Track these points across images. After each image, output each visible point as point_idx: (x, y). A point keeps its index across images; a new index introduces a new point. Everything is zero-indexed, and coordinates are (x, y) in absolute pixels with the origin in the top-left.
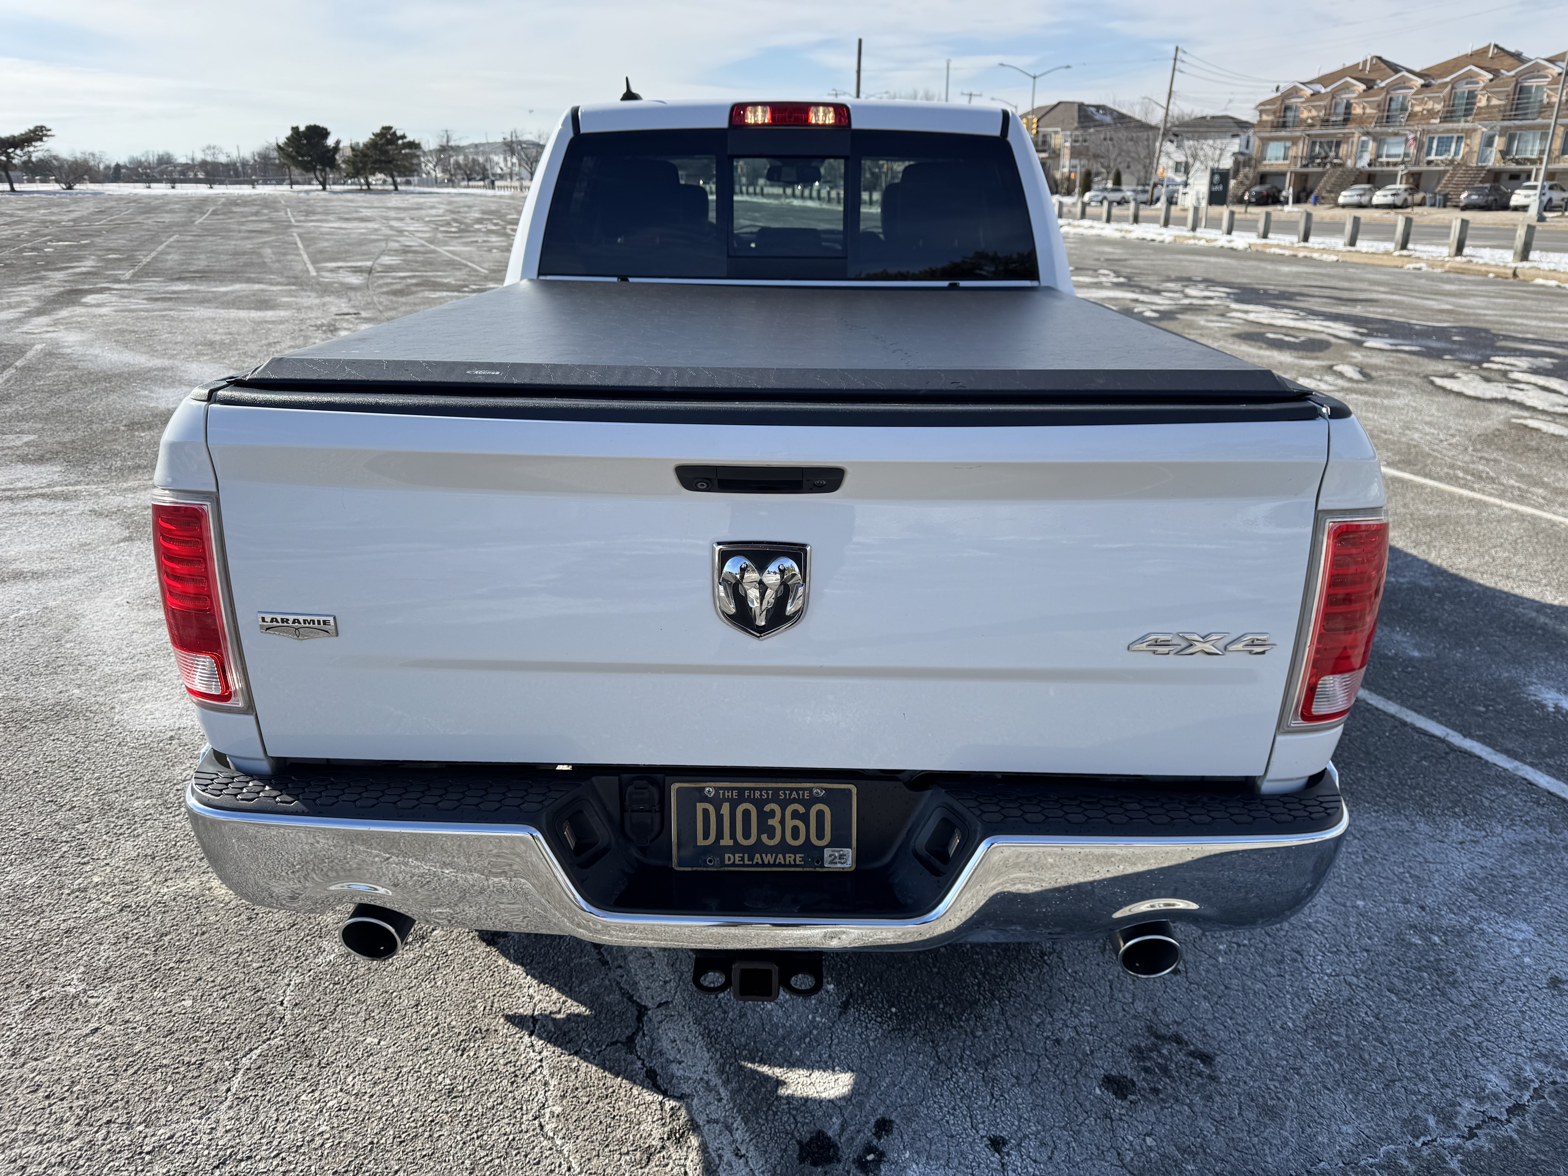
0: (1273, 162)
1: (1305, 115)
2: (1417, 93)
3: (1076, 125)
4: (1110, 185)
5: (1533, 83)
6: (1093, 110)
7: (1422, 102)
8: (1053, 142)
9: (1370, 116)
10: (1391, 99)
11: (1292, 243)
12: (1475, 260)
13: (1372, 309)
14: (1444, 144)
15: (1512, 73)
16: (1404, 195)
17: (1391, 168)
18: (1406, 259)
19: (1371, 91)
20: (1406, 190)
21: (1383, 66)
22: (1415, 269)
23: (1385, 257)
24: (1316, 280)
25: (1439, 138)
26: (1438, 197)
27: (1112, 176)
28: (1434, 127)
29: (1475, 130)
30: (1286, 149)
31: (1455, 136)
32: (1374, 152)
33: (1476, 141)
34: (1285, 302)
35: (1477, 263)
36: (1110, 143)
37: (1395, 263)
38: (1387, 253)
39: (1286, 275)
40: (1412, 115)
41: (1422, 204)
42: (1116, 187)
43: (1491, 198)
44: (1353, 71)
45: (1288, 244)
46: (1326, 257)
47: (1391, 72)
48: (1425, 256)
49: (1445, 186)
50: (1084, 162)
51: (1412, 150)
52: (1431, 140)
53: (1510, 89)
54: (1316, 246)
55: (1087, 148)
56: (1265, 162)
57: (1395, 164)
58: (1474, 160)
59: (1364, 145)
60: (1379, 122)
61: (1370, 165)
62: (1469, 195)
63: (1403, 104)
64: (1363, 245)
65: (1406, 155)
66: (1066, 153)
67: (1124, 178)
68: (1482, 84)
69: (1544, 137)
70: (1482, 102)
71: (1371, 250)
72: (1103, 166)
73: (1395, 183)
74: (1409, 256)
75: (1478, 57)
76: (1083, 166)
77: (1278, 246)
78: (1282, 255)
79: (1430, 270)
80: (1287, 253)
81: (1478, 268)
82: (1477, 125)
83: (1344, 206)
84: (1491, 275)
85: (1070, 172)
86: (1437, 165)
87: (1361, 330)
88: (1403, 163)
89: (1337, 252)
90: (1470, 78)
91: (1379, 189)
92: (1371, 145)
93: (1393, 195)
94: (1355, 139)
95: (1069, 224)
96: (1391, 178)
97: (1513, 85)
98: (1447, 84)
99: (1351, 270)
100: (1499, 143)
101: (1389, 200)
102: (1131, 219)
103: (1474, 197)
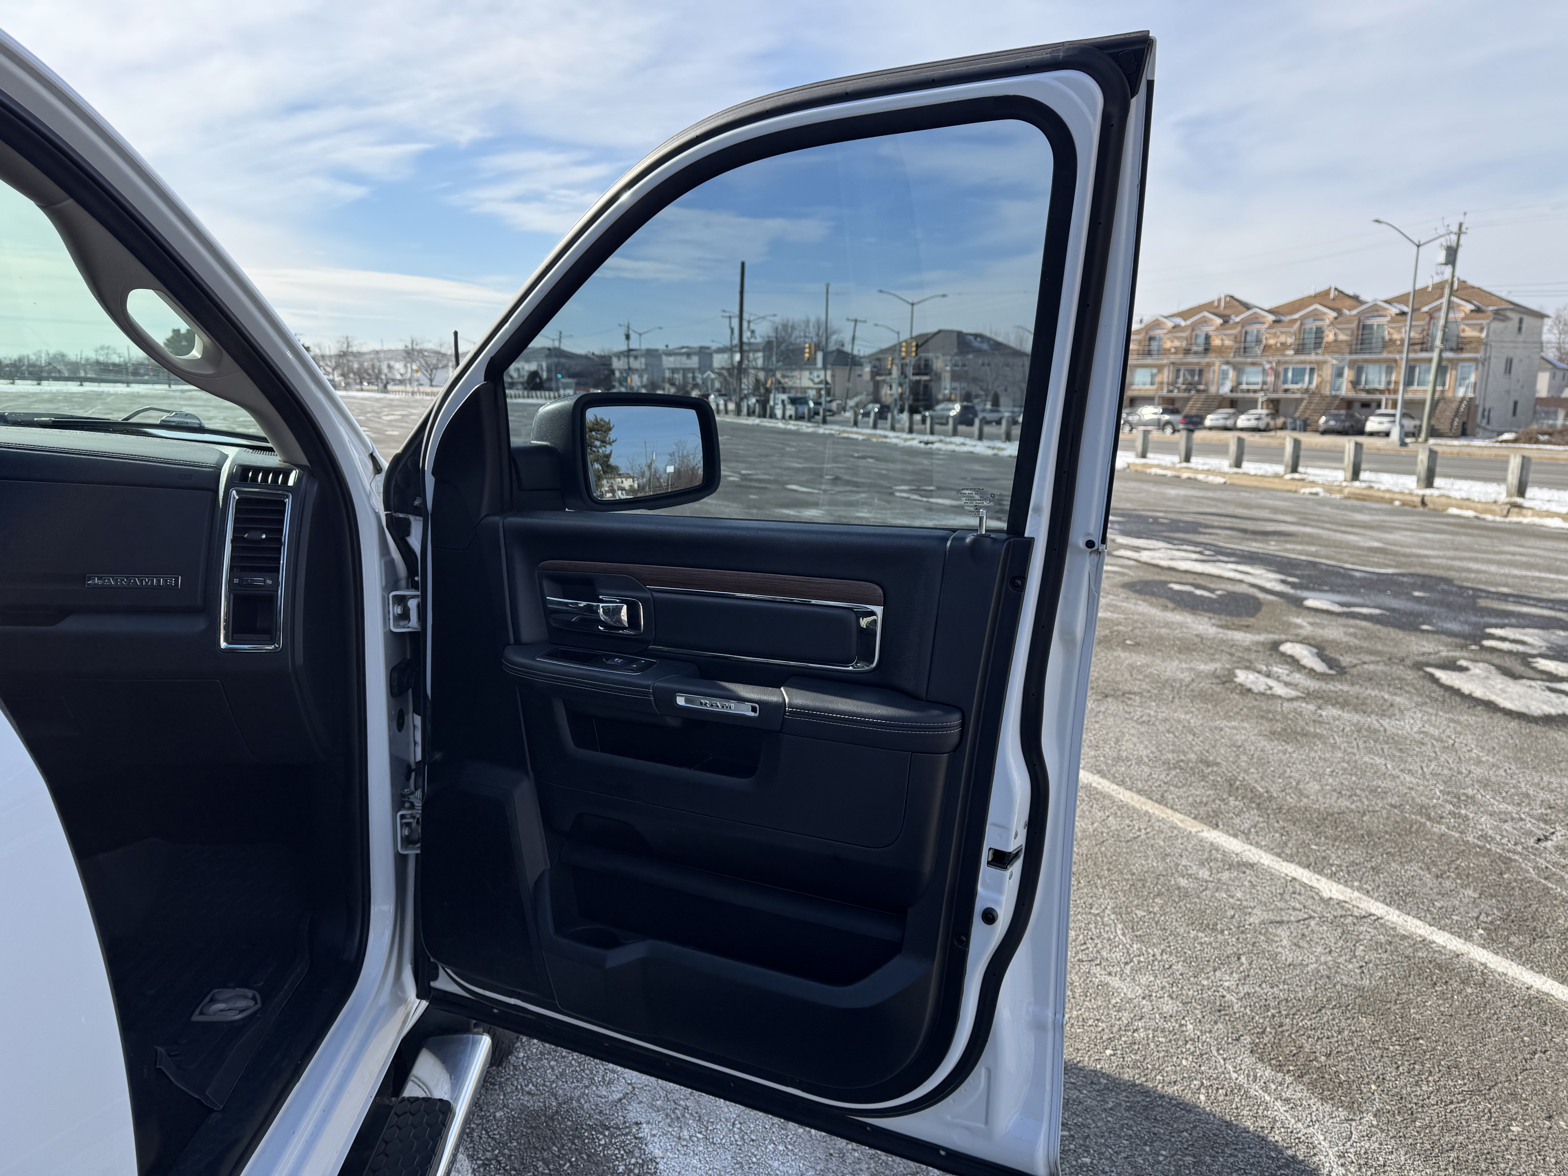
0: (1141, 387)
1: (1168, 345)
2: (1270, 327)
3: (955, 350)
4: (989, 406)
5: (1375, 322)
6: (972, 338)
7: (1275, 335)
8: (934, 367)
9: (1228, 348)
10: (1246, 333)
11: (1174, 464)
12: (1376, 486)
13: (1289, 546)
14: (1298, 375)
15: (1354, 312)
16: (1267, 420)
17: (1251, 395)
18: (1300, 483)
19: (1227, 326)
20: (1268, 415)
21: (1236, 303)
22: (1311, 494)
23: (1277, 480)
24: (1210, 506)
25: (1294, 370)
26: (1298, 422)
27: (990, 398)
28: (1287, 358)
29: (1325, 362)
30: (1153, 376)
31: (1308, 367)
32: (1235, 379)
33: (1327, 372)
34: (1181, 535)
35: (1379, 490)
36: (987, 368)
37: (1288, 487)
38: (1277, 476)
39: (1174, 499)
40: (1267, 348)
41: (1283, 428)
42: (995, 408)
43: (1347, 424)
44: (1208, 307)
45: (1169, 464)
46: (1211, 479)
47: (1242, 308)
48: (1319, 480)
49: (1304, 412)
50: (964, 385)
51: (1271, 379)
52: (1286, 370)
53: (1354, 325)
54: (1200, 467)
55: (966, 372)
56: (1134, 387)
57: (1255, 391)
58: (1328, 389)
59: (1225, 374)
60: (1237, 352)
61: (1232, 391)
62: (1326, 422)
63: (1257, 336)
64: (1248, 467)
65: (1264, 383)
66: (947, 377)
67: (1003, 400)
68: (1327, 322)
69: (1389, 371)
70: (1330, 337)
71: (1260, 472)
72: (982, 389)
73: (1256, 408)
74: (1302, 480)
75: (1321, 297)
76: (963, 389)
77: (1159, 466)
78: (1164, 476)
79: (1328, 495)
80: (1169, 473)
81: (1381, 494)
82: (1328, 357)
83: (1211, 428)
84: (1397, 503)
85: (951, 393)
86: (1293, 393)
87: (1290, 579)
88: (1262, 390)
89: (1223, 474)
90: (1316, 316)
91: (1242, 413)
92: (1232, 374)
93: (1257, 419)
94: (1216, 368)
95: (941, 441)
96: (1252, 404)
97: (1356, 323)
98: (1295, 320)
99: (1243, 494)
100: (1348, 375)
101: (1253, 423)
102: (1004, 436)
103: (1332, 423)
